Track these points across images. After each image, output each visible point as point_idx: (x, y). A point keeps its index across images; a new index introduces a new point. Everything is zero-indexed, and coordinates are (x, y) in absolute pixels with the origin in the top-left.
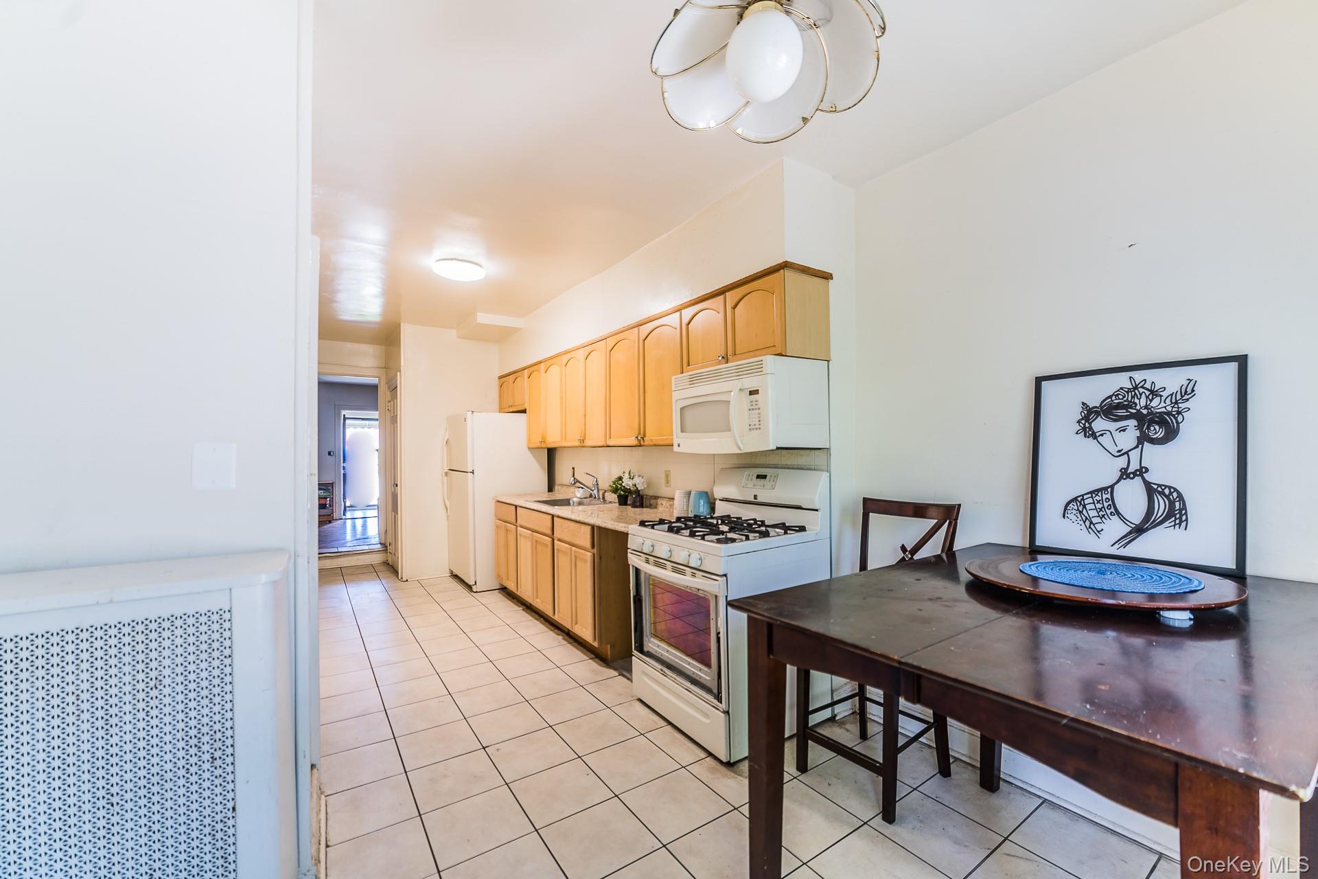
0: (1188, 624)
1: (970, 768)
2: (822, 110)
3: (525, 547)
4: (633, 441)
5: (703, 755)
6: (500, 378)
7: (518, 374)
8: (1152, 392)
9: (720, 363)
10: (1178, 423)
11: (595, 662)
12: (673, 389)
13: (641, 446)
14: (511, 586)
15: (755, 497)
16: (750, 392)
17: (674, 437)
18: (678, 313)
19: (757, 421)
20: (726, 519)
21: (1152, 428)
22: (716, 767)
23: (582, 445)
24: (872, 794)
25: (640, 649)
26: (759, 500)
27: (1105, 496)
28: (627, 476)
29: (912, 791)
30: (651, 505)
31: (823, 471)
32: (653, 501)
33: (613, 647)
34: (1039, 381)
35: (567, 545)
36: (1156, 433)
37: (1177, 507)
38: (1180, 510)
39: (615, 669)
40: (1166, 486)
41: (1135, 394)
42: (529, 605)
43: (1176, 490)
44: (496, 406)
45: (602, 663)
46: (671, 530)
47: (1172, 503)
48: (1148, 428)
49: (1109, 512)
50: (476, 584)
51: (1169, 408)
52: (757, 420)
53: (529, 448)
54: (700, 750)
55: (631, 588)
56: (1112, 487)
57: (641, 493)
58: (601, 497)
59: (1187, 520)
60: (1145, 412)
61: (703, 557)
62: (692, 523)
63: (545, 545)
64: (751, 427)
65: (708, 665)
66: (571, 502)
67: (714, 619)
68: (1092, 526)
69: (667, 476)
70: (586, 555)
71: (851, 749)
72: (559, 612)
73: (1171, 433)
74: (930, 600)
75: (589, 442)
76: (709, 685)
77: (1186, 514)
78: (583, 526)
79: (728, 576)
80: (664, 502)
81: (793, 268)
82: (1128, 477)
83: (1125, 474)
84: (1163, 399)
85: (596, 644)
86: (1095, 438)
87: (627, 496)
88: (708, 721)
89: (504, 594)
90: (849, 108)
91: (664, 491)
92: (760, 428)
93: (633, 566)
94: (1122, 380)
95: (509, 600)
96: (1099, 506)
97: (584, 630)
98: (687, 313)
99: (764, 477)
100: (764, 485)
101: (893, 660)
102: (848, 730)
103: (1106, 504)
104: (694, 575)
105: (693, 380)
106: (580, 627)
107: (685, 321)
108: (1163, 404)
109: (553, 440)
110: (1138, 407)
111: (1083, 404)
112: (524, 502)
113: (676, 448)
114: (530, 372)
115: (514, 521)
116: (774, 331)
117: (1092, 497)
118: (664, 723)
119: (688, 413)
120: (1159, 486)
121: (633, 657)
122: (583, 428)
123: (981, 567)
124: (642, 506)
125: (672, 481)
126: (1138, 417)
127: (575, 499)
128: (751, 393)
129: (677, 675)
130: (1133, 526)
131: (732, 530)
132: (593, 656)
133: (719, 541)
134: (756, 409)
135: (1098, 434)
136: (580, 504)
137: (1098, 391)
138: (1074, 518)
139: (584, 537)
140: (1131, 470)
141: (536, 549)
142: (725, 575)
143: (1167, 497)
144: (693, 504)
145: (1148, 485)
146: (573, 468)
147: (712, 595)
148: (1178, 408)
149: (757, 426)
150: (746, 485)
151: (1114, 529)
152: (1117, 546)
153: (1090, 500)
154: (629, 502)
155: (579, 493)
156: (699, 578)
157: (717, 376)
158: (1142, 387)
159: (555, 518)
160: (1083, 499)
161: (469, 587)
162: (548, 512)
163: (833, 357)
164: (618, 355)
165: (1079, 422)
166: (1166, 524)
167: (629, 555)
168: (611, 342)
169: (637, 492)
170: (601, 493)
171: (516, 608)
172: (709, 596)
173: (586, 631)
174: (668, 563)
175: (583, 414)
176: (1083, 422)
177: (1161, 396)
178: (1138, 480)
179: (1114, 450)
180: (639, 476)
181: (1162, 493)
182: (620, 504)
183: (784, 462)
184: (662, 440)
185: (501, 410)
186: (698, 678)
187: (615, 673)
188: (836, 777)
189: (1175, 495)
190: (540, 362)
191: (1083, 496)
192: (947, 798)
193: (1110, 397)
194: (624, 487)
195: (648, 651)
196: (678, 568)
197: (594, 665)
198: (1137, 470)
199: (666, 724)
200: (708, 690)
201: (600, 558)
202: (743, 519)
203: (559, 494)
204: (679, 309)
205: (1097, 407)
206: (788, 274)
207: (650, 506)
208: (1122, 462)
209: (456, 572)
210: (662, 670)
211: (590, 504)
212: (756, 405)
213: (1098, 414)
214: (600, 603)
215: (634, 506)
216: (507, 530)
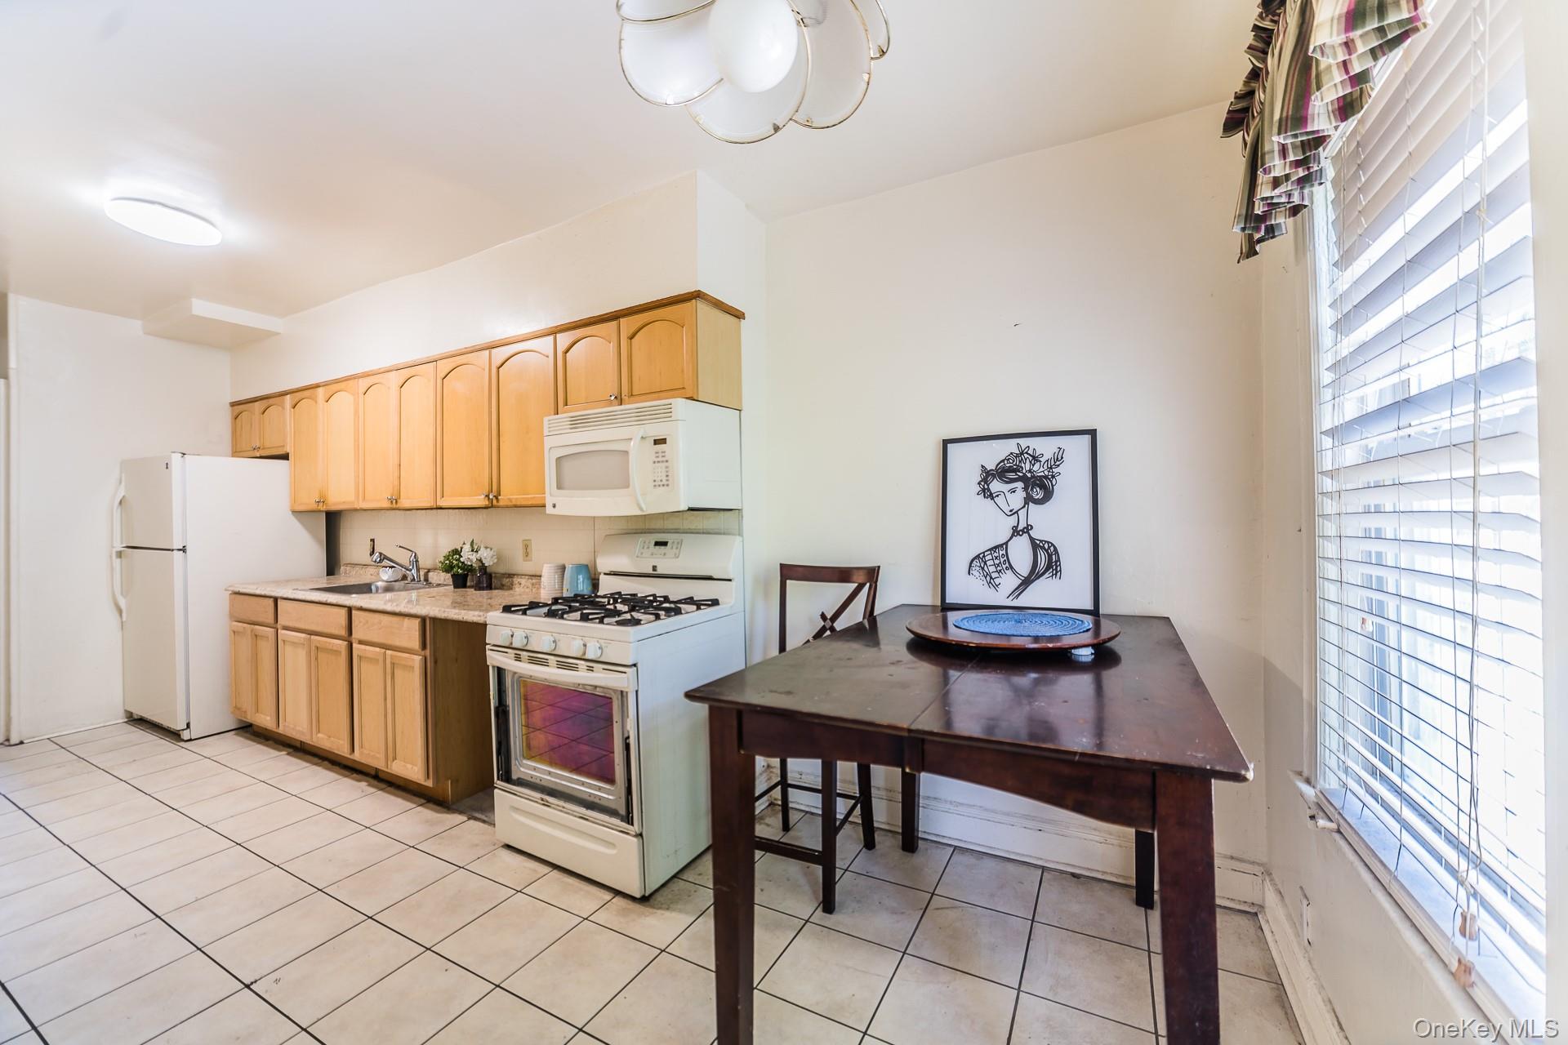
0: (1090, 659)
1: (890, 835)
2: (796, 122)
3: (295, 661)
4: (480, 501)
5: (607, 896)
6: (233, 404)
7: (271, 401)
8: (1034, 458)
9: (610, 404)
10: (1053, 486)
11: (427, 808)
12: (546, 432)
13: (492, 506)
14: (265, 720)
15: (654, 568)
16: (655, 440)
17: (547, 495)
18: (552, 337)
19: (664, 476)
20: (616, 597)
21: (1035, 490)
22: (629, 907)
23: (394, 506)
24: (807, 888)
25: (507, 777)
26: (660, 571)
27: (1001, 553)
28: (467, 548)
29: (844, 873)
30: (503, 585)
31: (733, 534)
32: (506, 581)
33: (455, 782)
34: (946, 443)
35: (378, 649)
36: (1037, 494)
37: (1054, 560)
38: (1056, 562)
39: (461, 813)
40: (1045, 541)
41: (1022, 459)
42: (298, 745)
43: (1052, 544)
44: (228, 448)
45: (439, 808)
46: (551, 614)
47: (1050, 556)
48: (1032, 490)
49: (1004, 566)
50: (188, 726)
51: (1046, 473)
52: (664, 474)
53: (293, 512)
54: (602, 891)
55: (491, 697)
56: (1006, 543)
57: (488, 570)
58: (422, 579)
59: (1060, 571)
60: (1029, 475)
61: (604, 645)
62: (578, 604)
63: (337, 652)
64: (656, 483)
65: (611, 780)
66: (373, 588)
67: (620, 723)
68: (992, 581)
69: (526, 547)
70: (413, 660)
71: (778, 842)
72: (362, 747)
73: (1048, 494)
74: (893, 664)
75: (405, 503)
76: (613, 806)
77: (1060, 565)
78: (406, 621)
79: (639, 665)
80: (523, 581)
81: (706, 300)
82: (1018, 534)
83: (1016, 532)
84: (1042, 464)
85: (430, 783)
86: (993, 499)
87: (466, 575)
88: (614, 852)
89: (248, 735)
90: (828, 127)
91: (522, 566)
92: (667, 485)
93: (493, 667)
94: (1011, 446)
95: (259, 743)
96: (997, 562)
97: (409, 766)
98: (564, 339)
99: (665, 544)
100: (665, 554)
101: (902, 729)
102: (768, 825)
103: (1002, 560)
104: (590, 669)
105: (576, 423)
106: (403, 763)
107: (561, 349)
108: (1042, 469)
109: (338, 499)
110: (1024, 471)
111: (982, 466)
112: (290, 591)
113: (549, 510)
114: (297, 400)
115: (270, 619)
116: (683, 371)
117: (991, 554)
118: (546, 869)
119: (567, 466)
120: (1041, 541)
121: (496, 791)
122: (396, 483)
123: (921, 626)
124: (490, 587)
125: (534, 554)
126: (1023, 479)
127: (380, 584)
128: (656, 442)
129: (565, 801)
130: (1023, 578)
131: (632, 609)
132: (423, 801)
133: (619, 623)
134: (663, 462)
135: (994, 495)
136: (388, 589)
137: (994, 454)
138: (977, 574)
139: (410, 635)
140: (1020, 528)
141: (317, 659)
142: (635, 665)
143: (1047, 551)
144: (569, 579)
145: (1032, 540)
146: (373, 540)
147: (615, 691)
148: (1053, 472)
149: (664, 482)
150: (642, 553)
151: (1009, 582)
152: (1011, 598)
153: (990, 557)
154: (468, 584)
155: (386, 575)
156: (598, 672)
157: (610, 419)
158: (1026, 453)
159: (354, 612)
160: (984, 556)
161: (174, 735)
162: (341, 603)
163: (745, 406)
164: (458, 385)
165: (979, 483)
166: (1047, 575)
167: (488, 652)
168: (444, 366)
169: (483, 568)
170: (422, 573)
171: (274, 753)
172: (613, 693)
173: (412, 767)
174: (552, 657)
175: (397, 462)
176: (983, 483)
177: (1040, 461)
178: (1026, 535)
179: (1006, 509)
180: (486, 548)
181: (1043, 548)
182: (455, 587)
183: (686, 525)
184: (528, 499)
185: (236, 453)
186: (597, 801)
187: (462, 818)
188: (767, 880)
189: (1052, 548)
190: (317, 386)
191: (984, 553)
192: (876, 871)
193: (1003, 461)
194: (463, 563)
195: (519, 779)
196: (565, 662)
197: (427, 814)
198: (1025, 528)
199: (551, 869)
200: (613, 813)
201: (436, 662)
202: (639, 595)
203: (345, 578)
204: (554, 332)
205: (992, 470)
206: (701, 306)
207: (502, 587)
208: (1012, 521)
209: (138, 712)
210: (542, 800)
211: (405, 589)
212: (663, 456)
213: (994, 476)
214: (435, 725)
215: (478, 587)
216: (256, 636)
